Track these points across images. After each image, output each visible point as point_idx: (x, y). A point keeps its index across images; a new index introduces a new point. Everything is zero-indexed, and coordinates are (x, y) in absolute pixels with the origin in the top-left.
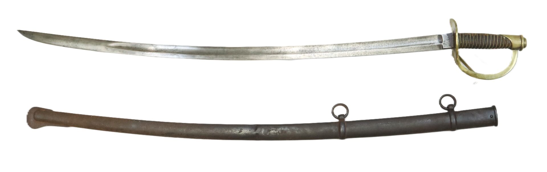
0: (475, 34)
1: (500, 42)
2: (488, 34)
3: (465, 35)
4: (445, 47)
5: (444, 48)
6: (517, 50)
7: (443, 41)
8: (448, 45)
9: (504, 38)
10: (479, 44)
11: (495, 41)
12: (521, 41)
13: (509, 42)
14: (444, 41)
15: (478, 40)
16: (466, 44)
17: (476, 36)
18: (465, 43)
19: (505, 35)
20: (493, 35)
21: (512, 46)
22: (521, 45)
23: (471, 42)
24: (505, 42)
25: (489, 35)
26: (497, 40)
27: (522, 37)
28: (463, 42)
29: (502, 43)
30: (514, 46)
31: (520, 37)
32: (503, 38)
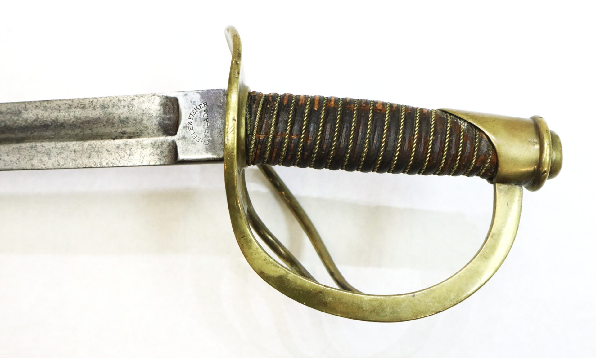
0: (329, 100)
1: (443, 142)
2: (391, 105)
3: (281, 104)
4: (185, 151)
5: (181, 157)
6: (518, 187)
7: (181, 127)
8: (201, 146)
9: (464, 126)
10: (347, 148)
11: (419, 139)
12: (537, 147)
13: (484, 149)
14: (186, 127)
15: (340, 132)
16: (282, 142)
17: (335, 109)
18: (278, 140)
19: (467, 114)
20: (414, 110)
21: (496, 164)
22: (540, 163)
23: (306, 138)
24: (464, 146)
25: (395, 110)
26: (428, 132)
27: (542, 130)
28: (267, 134)
29: (453, 151)
30: (506, 168)
31: (532, 129)
32: (456, 126)
